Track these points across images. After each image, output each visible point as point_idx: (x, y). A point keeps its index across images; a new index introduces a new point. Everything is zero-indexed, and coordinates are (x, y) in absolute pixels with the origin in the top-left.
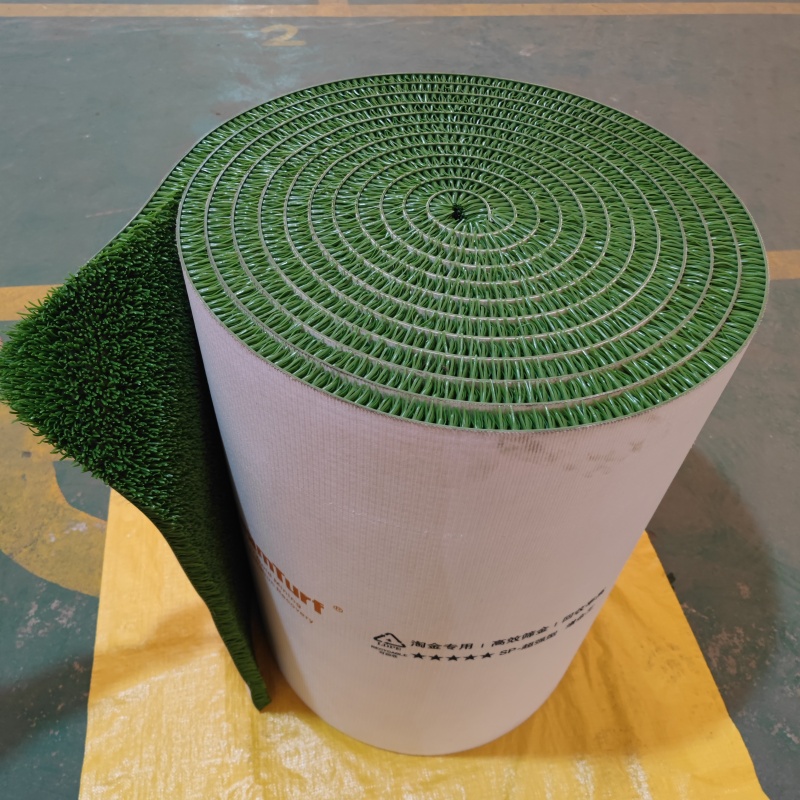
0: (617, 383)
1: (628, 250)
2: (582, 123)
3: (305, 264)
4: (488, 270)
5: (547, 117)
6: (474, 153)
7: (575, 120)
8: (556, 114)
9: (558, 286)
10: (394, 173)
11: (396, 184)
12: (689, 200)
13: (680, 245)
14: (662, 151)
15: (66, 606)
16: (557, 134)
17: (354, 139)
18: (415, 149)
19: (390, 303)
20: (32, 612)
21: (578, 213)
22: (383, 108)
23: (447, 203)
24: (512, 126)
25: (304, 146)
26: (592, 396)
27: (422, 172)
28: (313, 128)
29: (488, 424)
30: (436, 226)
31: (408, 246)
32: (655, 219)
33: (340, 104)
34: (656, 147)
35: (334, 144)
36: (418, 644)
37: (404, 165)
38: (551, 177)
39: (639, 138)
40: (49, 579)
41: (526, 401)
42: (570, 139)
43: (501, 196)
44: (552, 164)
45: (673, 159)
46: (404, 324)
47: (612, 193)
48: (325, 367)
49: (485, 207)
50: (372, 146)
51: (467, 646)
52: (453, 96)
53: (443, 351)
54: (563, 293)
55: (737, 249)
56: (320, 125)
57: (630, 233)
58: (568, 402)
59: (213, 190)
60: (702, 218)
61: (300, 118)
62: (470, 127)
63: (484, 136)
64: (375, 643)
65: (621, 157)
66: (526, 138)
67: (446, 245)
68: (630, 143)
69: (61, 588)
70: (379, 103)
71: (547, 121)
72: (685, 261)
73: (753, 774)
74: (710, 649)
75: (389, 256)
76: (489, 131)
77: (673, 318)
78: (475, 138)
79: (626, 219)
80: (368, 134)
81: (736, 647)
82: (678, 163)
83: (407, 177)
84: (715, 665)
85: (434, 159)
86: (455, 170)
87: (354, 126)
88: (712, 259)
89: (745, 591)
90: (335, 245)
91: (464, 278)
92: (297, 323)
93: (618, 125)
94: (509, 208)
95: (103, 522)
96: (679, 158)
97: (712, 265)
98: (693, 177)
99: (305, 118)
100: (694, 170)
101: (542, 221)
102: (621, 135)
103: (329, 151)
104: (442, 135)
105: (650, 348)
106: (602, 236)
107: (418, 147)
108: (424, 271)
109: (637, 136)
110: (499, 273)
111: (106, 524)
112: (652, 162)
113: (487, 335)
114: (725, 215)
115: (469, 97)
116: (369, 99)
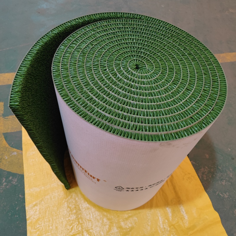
0: (191, 123)
1: (188, 77)
2: (169, 33)
3: (95, 88)
4: (149, 87)
5: (158, 31)
6: (139, 45)
7: (166, 32)
8: (161, 30)
9: (170, 91)
10: (116, 53)
11: (117, 57)
12: (202, 59)
13: (202, 75)
14: (193, 42)
15: (14, 178)
16: (162, 37)
17: (101, 41)
18: (121, 44)
19: (122, 100)
20: (4, 181)
21: (172, 65)
22: (108, 29)
23: (134, 64)
24: (149, 34)
25: (87, 44)
26: (184, 128)
27: (124, 53)
28: (88, 37)
29: (157, 139)
30: (132, 72)
31: (125, 80)
32: (194, 66)
33: (95, 28)
34: (191, 41)
35: (96, 43)
36: (128, 188)
37: (119, 50)
38: (162, 53)
39: (186, 38)
40: (8, 170)
41: (166, 131)
42: (166, 39)
43: (149, 60)
44: (162, 48)
45: (196, 45)
46: (128, 107)
47: (181, 58)
48: (107, 123)
49: (145, 64)
50: (108, 44)
51: (141, 188)
52: (129, 24)
53: (141, 115)
54: (171, 93)
55: (218, 75)
56: (90, 36)
57: (188, 72)
58: (178, 130)
59: (61, 62)
60: (207, 65)
61: (83, 34)
62: (136, 35)
63: (141, 39)
64: (115, 188)
65: (181, 45)
66: (153, 39)
67: (136, 79)
68: (183, 39)
69: (12, 173)
70: (107, 27)
71: (158, 32)
72: (204, 80)
73: (212, 206)
74: (199, 173)
75: (119, 83)
76: (142, 37)
77: (203, 100)
78: (138, 39)
79: (186, 67)
80: (105, 39)
81: (206, 172)
82: (198, 46)
83: (120, 55)
84: (201, 178)
85: (127, 48)
86: (134, 51)
87: (101, 36)
88: (211, 79)
89: (207, 156)
90: (102, 80)
91: (143, 90)
92: (96, 109)
93: (179, 33)
94: (152, 65)
95: (21, 151)
96: (198, 44)
97: (211, 81)
98: (203, 51)
99: (85, 34)
100: (203, 49)
101: (162, 68)
102: (181, 37)
103: (94, 46)
104: (128, 39)
105: (198, 110)
106: (180, 73)
107: (122, 44)
108: (131, 88)
109: (185, 37)
110: (153, 87)
111: (22, 152)
112: (190, 46)
113: (152, 109)
114: (213, 64)
115: (134, 24)
116: (104, 26)
